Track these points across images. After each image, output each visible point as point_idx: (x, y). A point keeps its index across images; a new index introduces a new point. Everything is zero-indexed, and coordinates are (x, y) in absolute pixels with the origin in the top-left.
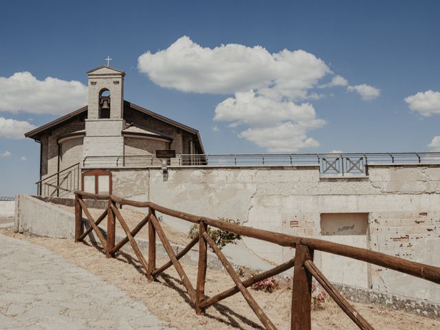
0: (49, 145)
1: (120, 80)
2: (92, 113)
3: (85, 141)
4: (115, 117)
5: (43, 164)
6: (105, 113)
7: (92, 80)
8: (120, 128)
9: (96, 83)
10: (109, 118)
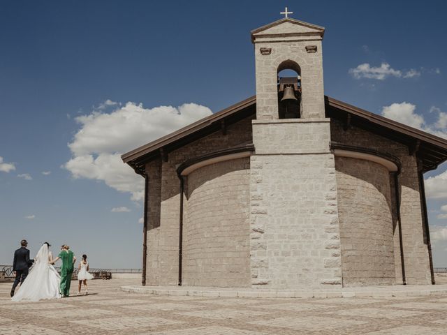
0: (163, 178)
1: (319, 44)
2: (265, 108)
3: (253, 164)
4: (313, 116)
5: (149, 215)
6: (290, 108)
7: (263, 46)
8: (325, 137)
9: (270, 51)
10: (298, 116)
